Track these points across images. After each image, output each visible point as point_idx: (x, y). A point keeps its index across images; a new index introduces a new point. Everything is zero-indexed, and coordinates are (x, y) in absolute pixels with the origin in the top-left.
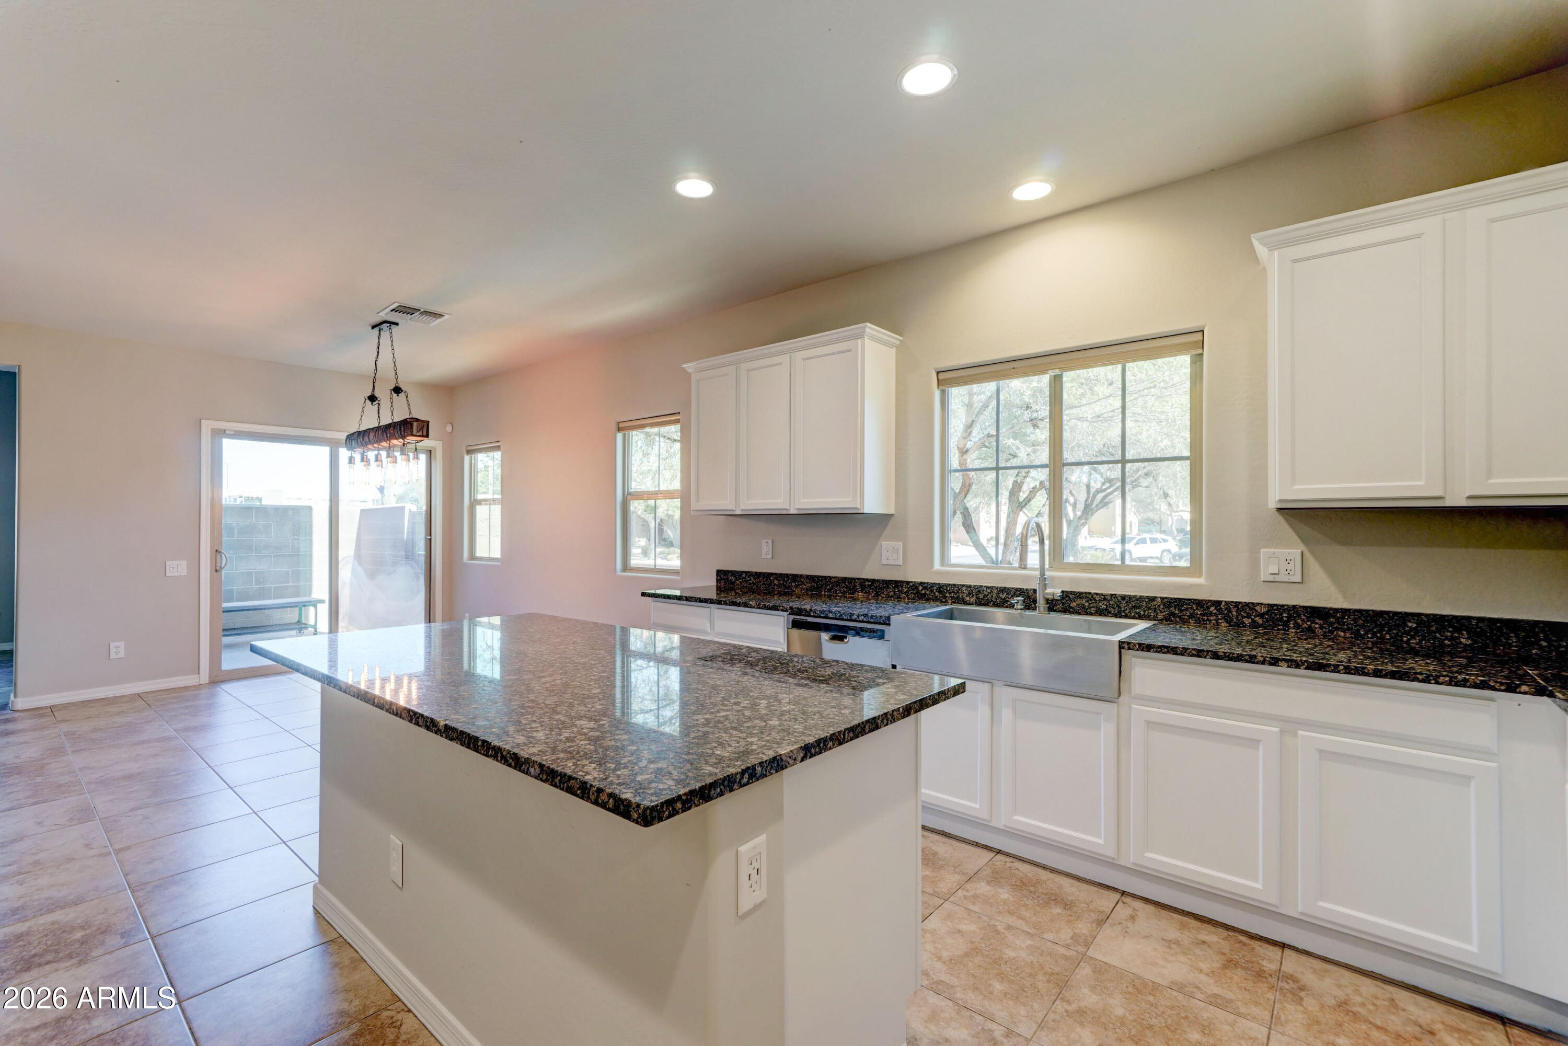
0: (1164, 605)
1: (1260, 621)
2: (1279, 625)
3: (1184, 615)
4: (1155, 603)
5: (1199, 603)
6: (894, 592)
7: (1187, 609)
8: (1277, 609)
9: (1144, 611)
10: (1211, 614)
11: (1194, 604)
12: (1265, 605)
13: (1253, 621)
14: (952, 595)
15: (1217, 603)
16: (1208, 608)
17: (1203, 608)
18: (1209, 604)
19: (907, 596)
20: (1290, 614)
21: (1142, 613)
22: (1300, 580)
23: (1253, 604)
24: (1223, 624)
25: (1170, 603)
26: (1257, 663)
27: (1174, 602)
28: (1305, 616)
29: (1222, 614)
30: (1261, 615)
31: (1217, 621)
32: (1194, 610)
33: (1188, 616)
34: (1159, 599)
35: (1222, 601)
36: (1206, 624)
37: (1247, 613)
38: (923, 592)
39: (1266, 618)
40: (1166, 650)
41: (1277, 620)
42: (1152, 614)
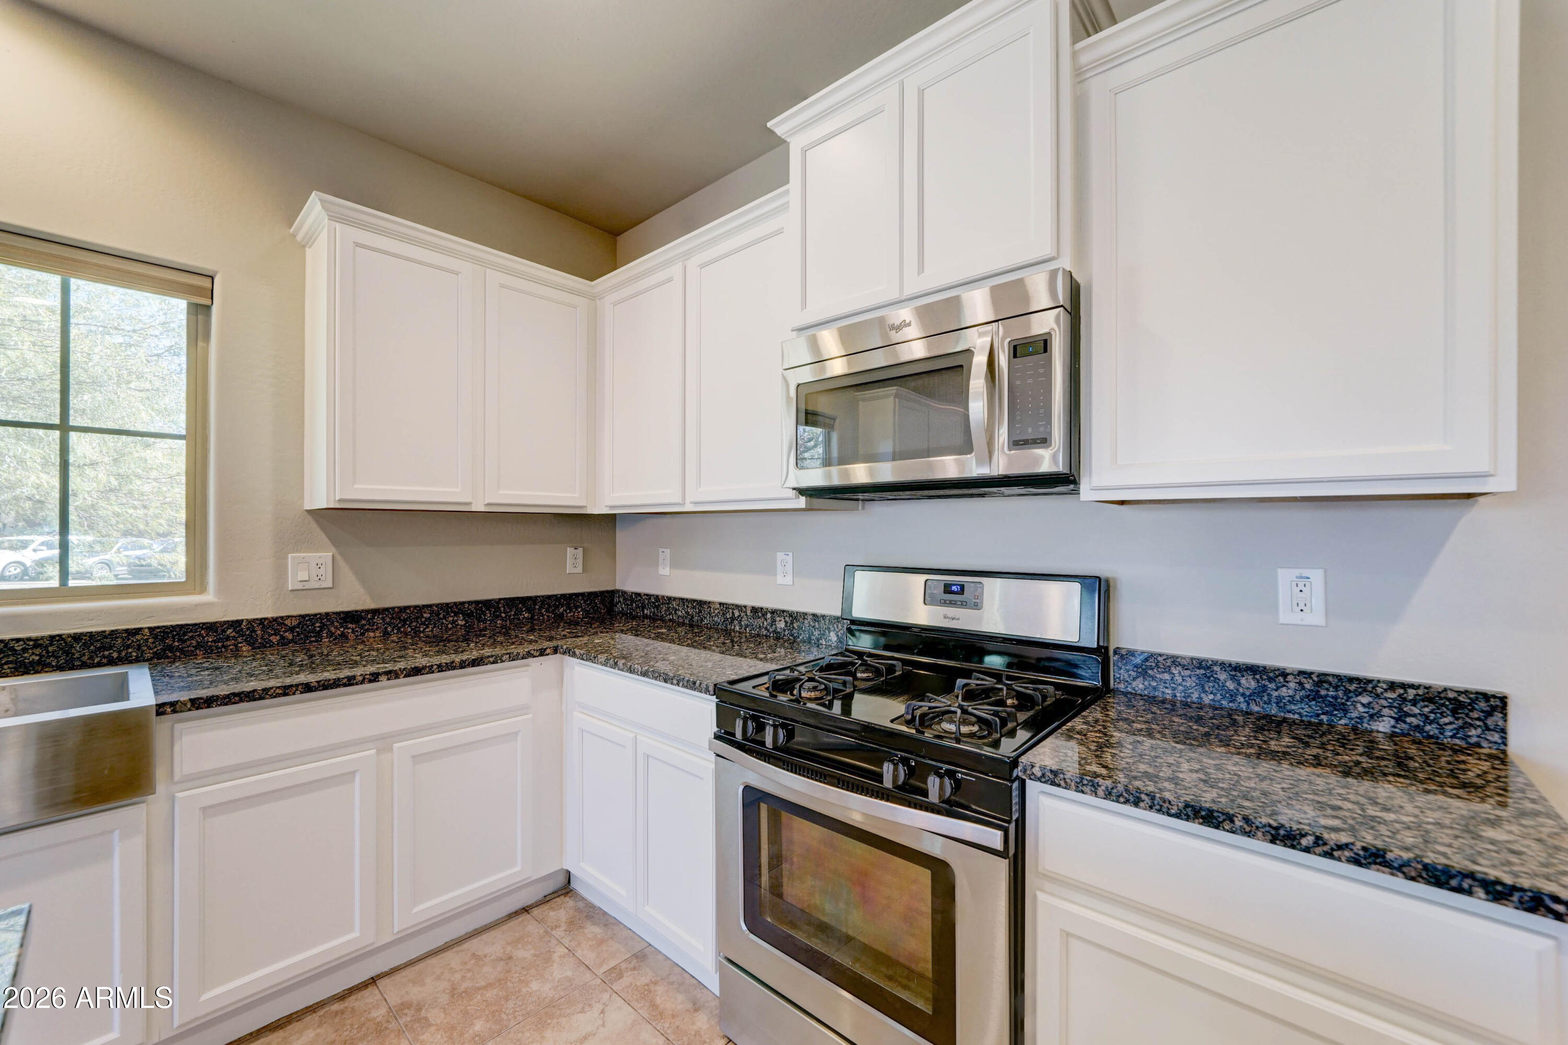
0: (155, 637)
1: (290, 637)
2: (311, 636)
3: (188, 647)
4: (138, 637)
5: (211, 627)
7: (192, 638)
8: (309, 620)
9: (119, 652)
10: (228, 638)
11: (203, 629)
12: (296, 617)
13: (283, 638)
15: (236, 624)
16: (224, 631)
17: (216, 632)
18: (225, 626)
20: (323, 623)
21: (115, 655)
22: (331, 585)
23: (282, 618)
24: (244, 649)
25: (161, 634)
27: (172, 631)
28: (338, 622)
29: (243, 636)
30: (292, 629)
31: (236, 646)
32: (204, 638)
33: (193, 647)
34: (147, 630)
35: (242, 620)
36: (221, 651)
37: (275, 630)
39: (297, 632)
41: (309, 632)
42: (134, 654)
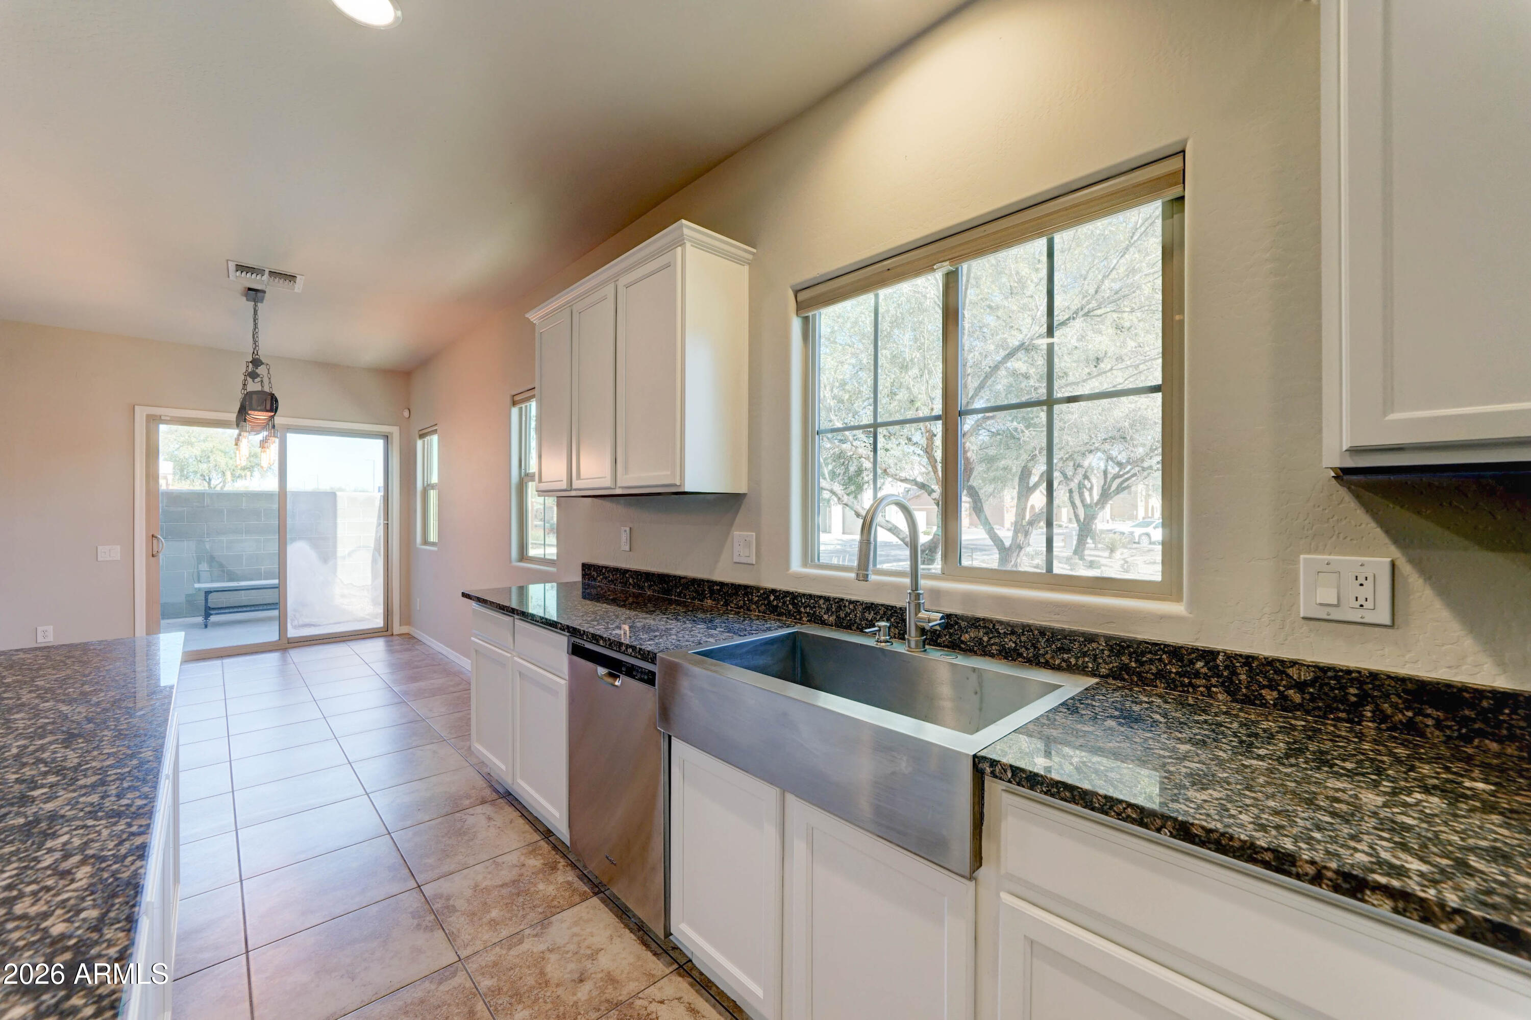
0: (1111, 650)
1: (1297, 698)
2: (1338, 709)
3: (1147, 672)
4: (1094, 645)
5: (1176, 652)
6: (744, 601)
7: (1151, 661)
8: (1335, 678)
9: (1077, 658)
10: (1197, 674)
11: (1165, 652)
12: (1308, 666)
13: (1283, 697)
14: (808, 610)
15: (1209, 655)
16: (1192, 662)
17: (1182, 661)
18: (1194, 656)
19: (758, 607)
20: (1364, 690)
21: (1073, 661)
22: (1387, 621)
23: (1282, 662)
24: (1220, 697)
25: (1119, 646)
26: (1298, 877)
27: (1128, 647)
28: (1400, 697)
29: (1219, 676)
30: (1301, 686)
31: (1208, 688)
32: (1165, 665)
33: (1153, 674)
34: (1102, 639)
35: (1218, 653)
36: (1188, 692)
37: (1270, 680)
38: (775, 603)
39: (1311, 694)
40: (1068, 794)
41: (1335, 699)
42: (1090, 665)
